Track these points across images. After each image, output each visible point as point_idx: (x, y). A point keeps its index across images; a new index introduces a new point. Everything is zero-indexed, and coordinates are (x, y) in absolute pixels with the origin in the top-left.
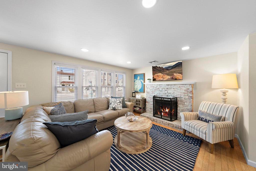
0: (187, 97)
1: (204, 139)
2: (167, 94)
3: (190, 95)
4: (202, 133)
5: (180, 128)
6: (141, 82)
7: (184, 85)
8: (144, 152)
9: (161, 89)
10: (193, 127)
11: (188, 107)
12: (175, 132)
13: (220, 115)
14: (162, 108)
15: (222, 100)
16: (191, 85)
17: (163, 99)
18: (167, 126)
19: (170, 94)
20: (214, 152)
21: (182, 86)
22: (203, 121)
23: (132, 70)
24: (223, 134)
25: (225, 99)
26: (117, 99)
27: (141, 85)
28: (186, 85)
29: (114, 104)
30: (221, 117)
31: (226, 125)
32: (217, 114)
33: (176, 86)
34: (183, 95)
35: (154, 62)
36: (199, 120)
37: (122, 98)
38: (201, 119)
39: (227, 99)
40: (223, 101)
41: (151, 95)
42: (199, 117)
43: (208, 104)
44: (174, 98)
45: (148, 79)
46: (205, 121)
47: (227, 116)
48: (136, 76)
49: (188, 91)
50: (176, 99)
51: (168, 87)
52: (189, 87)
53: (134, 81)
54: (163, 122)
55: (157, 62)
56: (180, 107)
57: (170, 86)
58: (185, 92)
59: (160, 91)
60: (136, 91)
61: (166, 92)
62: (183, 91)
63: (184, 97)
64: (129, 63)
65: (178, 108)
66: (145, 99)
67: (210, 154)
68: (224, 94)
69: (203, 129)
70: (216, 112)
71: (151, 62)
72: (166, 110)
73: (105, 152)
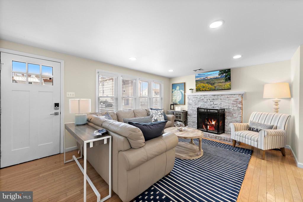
0: (236, 108)
1: (256, 146)
2: (213, 105)
3: (239, 106)
4: (254, 141)
5: (228, 140)
6: (181, 92)
7: (233, 95)
8: (198, 158)
9: (205, 100)
10: (244, 136)
11: (237, 119)
12: (223, 144)
13: (272, 124)
14: (208, 120)
15: (274, 109)
16: (241, 95)
17: (209, 110)
18: (214, 139)
19: (216, 105)
20: (266, 159)
21: (230, 96)
22: (254, 131)
23: (170, 79)
24: (274, 142)
25: (277, 109)
26: (158, 111)
27: (181, 95)
28: (235, 95)
29: (155, 116)
30: (273, 126)
31: (277, 132)
32: (269, 124)
33: (224, 96)
34: (231, 106)
35: (200, 70)
36: (250, 130)
37: (163, 110)
38: (251, 129)
39: (279, 108)
40: (275, 111)
41: (194, 106)
42: (250, 127)
43: (259, 114)
44: (221, 109)
45: (190, 89)
46: (256, 131)
47: (278, 125)
48: (174, 86)
49: (237, 102)
50: (223, 110)
51: (213, 97)
52: (238, 97)
53: (172, 92)
54: (209, 135)
55: (202, 69)
56: (228, 119)
57: (216, 97)
58: (233, 102)
59: (205, 102)
60: (175, 103)
61: (212, 103)
62: (232, 102)
63: (232, 108)
64: (171, 71)
65: (226, 121)
66: (187, 112)
67: (262, 160)
68: (276, 104)
69: (255, 137)
70: (268, 122)
71: (195, 71)
72: (212, 122)
73: (172, 150)
